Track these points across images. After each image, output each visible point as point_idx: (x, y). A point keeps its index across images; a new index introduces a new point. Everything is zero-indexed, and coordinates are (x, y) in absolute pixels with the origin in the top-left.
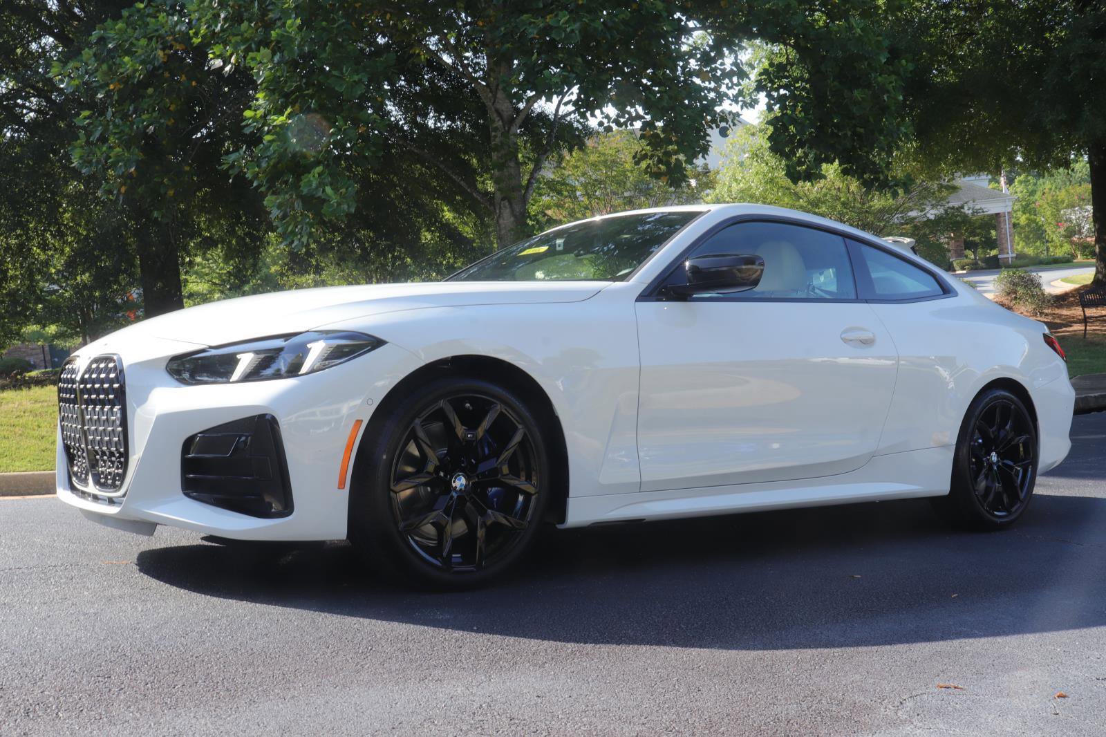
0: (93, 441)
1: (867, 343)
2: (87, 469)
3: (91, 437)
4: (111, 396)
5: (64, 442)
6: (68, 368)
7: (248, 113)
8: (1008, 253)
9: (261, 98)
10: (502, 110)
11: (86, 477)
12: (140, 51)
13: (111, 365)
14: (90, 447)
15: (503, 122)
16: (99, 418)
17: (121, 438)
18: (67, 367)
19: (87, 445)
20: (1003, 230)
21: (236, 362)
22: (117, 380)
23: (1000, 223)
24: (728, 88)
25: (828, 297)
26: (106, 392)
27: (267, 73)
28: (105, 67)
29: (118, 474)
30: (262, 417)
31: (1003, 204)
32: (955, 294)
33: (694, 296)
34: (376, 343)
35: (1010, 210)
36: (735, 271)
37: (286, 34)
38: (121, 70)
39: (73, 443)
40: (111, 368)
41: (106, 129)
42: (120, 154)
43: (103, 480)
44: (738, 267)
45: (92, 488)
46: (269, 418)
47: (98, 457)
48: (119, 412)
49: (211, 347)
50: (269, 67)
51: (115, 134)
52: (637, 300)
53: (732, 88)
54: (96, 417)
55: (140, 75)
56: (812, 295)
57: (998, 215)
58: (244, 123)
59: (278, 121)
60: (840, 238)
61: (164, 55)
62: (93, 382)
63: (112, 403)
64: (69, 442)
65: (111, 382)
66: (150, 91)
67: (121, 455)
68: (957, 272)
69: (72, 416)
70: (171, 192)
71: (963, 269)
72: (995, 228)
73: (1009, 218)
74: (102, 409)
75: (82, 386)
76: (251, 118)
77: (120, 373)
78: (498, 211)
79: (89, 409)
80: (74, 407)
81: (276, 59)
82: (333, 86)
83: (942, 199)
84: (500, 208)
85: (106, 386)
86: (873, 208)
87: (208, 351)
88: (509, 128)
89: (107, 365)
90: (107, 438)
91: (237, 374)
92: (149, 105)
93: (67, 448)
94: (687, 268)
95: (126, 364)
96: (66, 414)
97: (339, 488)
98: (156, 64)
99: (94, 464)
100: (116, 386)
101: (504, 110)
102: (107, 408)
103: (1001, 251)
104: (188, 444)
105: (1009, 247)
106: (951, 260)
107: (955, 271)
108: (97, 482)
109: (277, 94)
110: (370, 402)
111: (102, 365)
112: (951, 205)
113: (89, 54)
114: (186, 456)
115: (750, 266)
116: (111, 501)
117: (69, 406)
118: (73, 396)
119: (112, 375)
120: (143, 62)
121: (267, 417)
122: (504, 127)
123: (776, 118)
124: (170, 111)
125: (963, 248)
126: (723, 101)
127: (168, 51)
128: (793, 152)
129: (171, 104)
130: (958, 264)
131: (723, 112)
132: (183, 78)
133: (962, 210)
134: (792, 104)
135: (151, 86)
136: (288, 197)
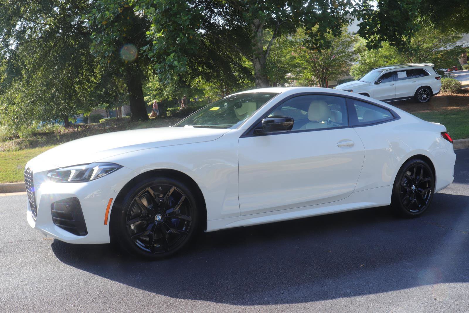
7: (147, 33)
9: (153, 27)
10: (255, 22)
12: (111, 10)
15: (255, 27)
21: (70, 173)
27: (153, 17)
28: (100, 15)
37: (159, 2)
38: (105, 17)
41: (102, 39)
42: (106, 48)
49: (61, 168)
50: (154, 15)
51: (105, 41)
55: (112, 18)
58: (146, 37)
59: (158, 36)
61: (121, 10)
66: (116, 24)
68: (464, 70)
70: (126, 62)
71: (466, 69)
76: (149, 34)
81: (157, 11)
82: (177, 21)
83: (455, 42)
84: (255, 62)
86: (423, 48)
88: (258, 30)
91: (70, 179)
92: (116, 29)
98: (118, 13)
106: (461, 65)
107: (463, 70)
109: (159, 24)
112: (457, 45)
113: (95, 11)
120: (113, 13)
122: (256, 29)
123: (361, 23)
124: (124, 31)
125: (467, 60)
126: (347, 14)
127: (122, 8)
128: (369, 37)
129: (124, 28)
130: (464, 67)
131: (347, 18)
132: (128, 18)
133: (462, 47)
134: (368, 17)
135: (116, 22)
136: (163, 64)
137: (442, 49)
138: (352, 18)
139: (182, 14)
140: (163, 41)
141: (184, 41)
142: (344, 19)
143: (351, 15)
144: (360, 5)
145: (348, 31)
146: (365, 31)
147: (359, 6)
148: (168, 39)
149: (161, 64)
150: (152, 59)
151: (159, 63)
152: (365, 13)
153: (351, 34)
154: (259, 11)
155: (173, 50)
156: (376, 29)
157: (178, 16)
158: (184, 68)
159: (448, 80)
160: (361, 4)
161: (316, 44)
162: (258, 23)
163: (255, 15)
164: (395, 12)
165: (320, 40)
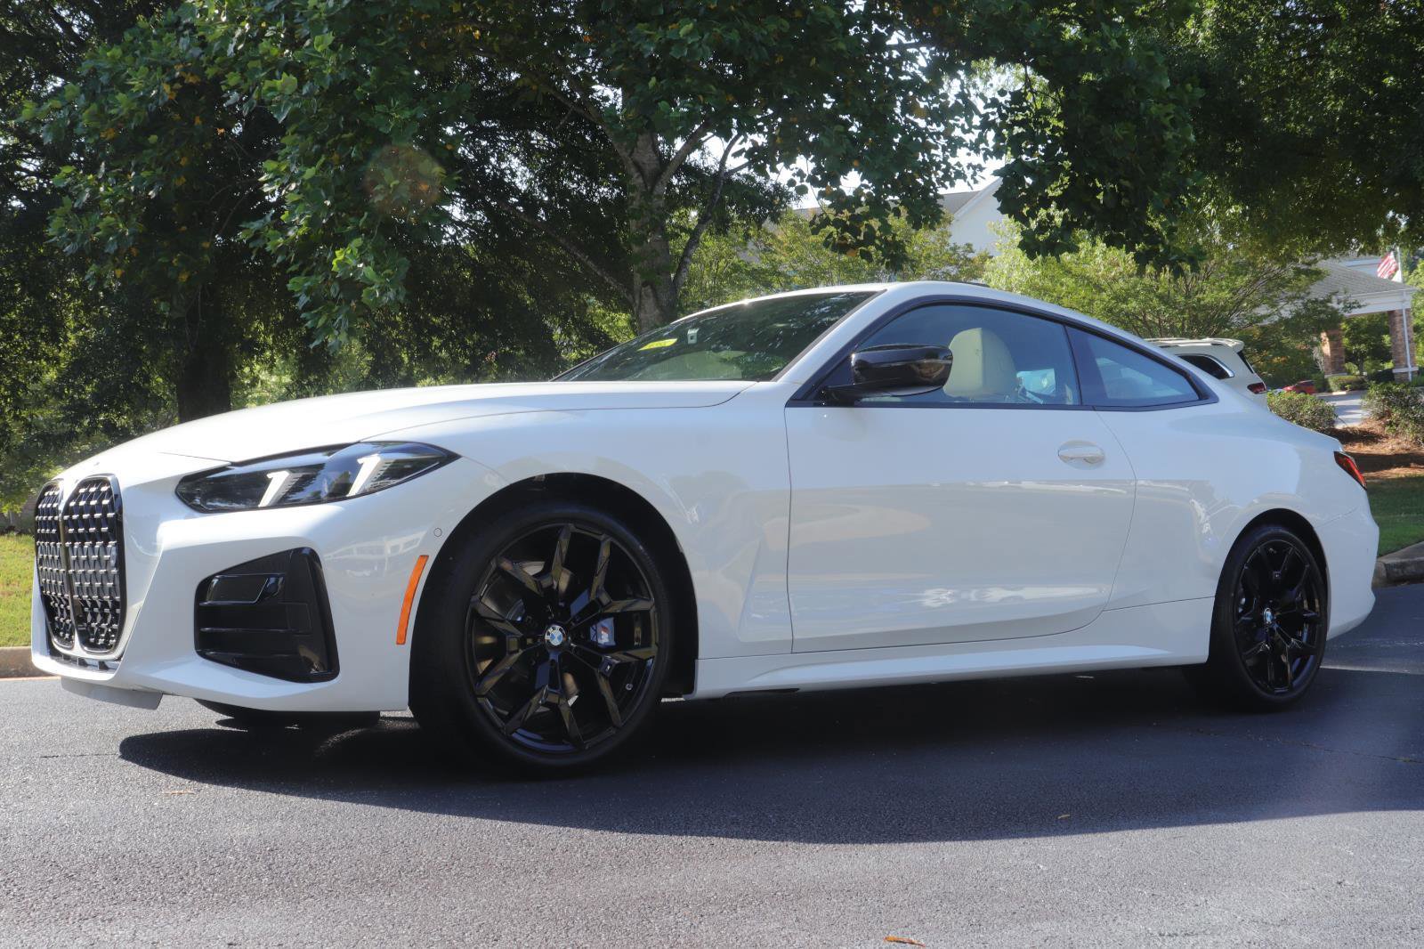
0: (81, 588)
1: (1094, 461)
2: (73, 626)
3: (77, 584)
4: (104, 529)
5: (42, 593)
6: (48, 495)
7: (267, 166)
8: (1407, 366)
9: (287, 145)
10: (643, 163)
11: (70, 637)
12: (140, 85)
13: (104, 489)
14: (76, 596)
15: (643, 179)
16: (88, 558)
17: (117, 582)
18: (46, 494)
19: (72, 594)
20: (1399, 335)
21: (266, 482)
22: (111, 507)
23: (1394, 324)
24: (965, 132)
25: (1041, 402)
26: (98, 523)
27: (291, 108)
28: (94, 107)
29: (114, 631)
30: (298, 551)
31: (1398, 298)
32: (1215, 399)
33: (864, 400)
34: (447, 457)
35: (1409, 307)
36: (914, 367)
37: (314, 56)
38: (116, 111)
39: (53, 593)
40: (104, 493)
41: (95, 192)
42: (111, 224)
43: (92, 640)
44: (918, 361)
45: (78, 650)
46: (308, 553)
47: (86, 609)
48: (114, 548)
49: (234, 464)
52: (788, 405)
53: (969, 131)
54: (84, 557)
55: (139, 118)
56: (1021, 400)
57: (1391, 313)
60: (1060, 326)
61: (172, 90)
62: (81, 511)
63: (106, 539)
64: (48, 592)
65: (105, 510)
66: (153, 138)
67: (116, 604)
68: (1334, 394)
69: (53, 557)
70: (184, 277)
71: (1343, 388)
72: (1387, 332)
73: (1408, 318)
74: (93, 546)
75: (66, 517)
76: (272, 172)
77: (116, 499)
78: (637, 302)
79: (76, 547)
80: (55, 545)
81: (306, 88)
82: (377, 126)
84: (641, 296)
85: (97, 515)
87: (228, 469)
88: (653, 188)
89: (99, 488)
90: (98, 584)
91: (267, 498)
92: (152, 159)
93: (46, 600)
94: (853, 363)
95: (123, 487)
96: (45, 556)
97: (398, 644)
98: (161, 102)
99: (81, 619)
100: (110, 515)
101: (645, 162)
102: (99, 544)
103: (1397, 365)
104: (203, 588)
105: (1409, 359)
106: (1326, 376)
108: (85, 642)
109: (309, 138)
110: (438, 533)
111: (93, 490)
112: (1312, 297)
113: (74, 90)
114: (201, 604)
115: (933, 361)
116: (103, 666)
117: (49, 544)
118: (54, 531)
119: (105, 502)
120: (142, 100)
121: (304, 552)
122: (646, 187)
123: (1007, 166)
124: (181, 166)
125: (1344, 360)
126: (958, 150)
127: (178, 86)
128: (1033, 214)
129: (182, 155)
130: (1336, 382)
131: (959, 164)
132: (198, 121)
133: (1329, 304)
134: (1029, 146)
135: (153, 134)
136: (320, 279)
137: (1262, 310)
138: (975, 163)
139: (394, 103)
140: (323, 194)
141: (398, 197)
142: (949, 166)
143: (972, 152)
144: (1005, 108)
145: (951, 241)
146: (1021, 191)
147: (999, 111)
148: (341, 189)
149: (313, 278)
150: (279, 259)
151: (309, 274)
152: (1018, 134)
153: (961, 250)
154: (660, 101)
155: (358, 226)
156: (1054, 191)
157: (379, 108)
158: (397, 292)
159: (1290, 399)
160: (1006, 102)
161: (856, 233)
162: (654, 166)
163: (645, 117)
164: (1119, 131)
165: (867, 216)
